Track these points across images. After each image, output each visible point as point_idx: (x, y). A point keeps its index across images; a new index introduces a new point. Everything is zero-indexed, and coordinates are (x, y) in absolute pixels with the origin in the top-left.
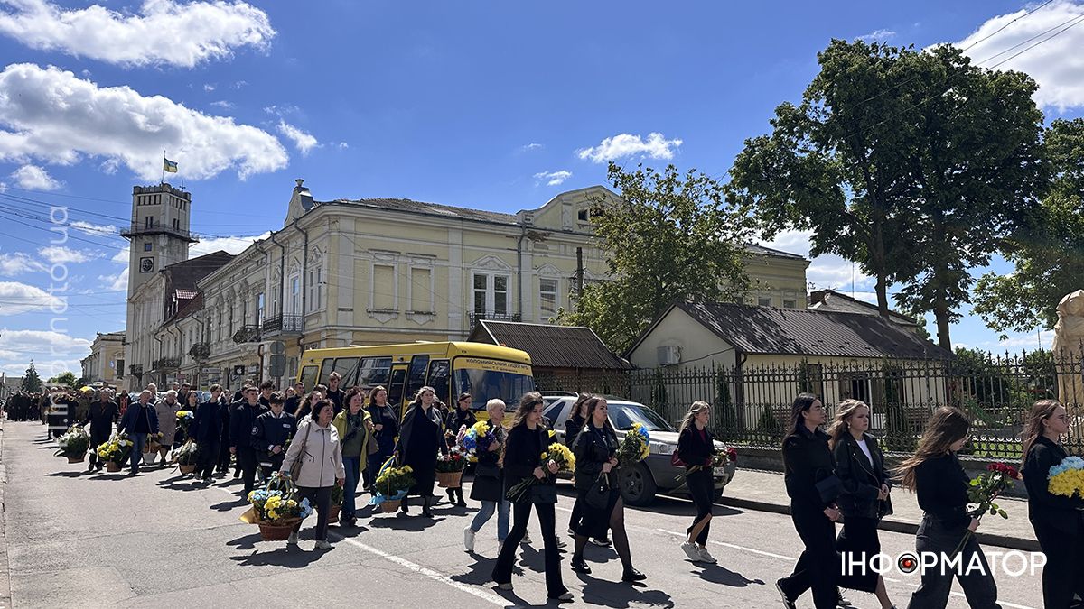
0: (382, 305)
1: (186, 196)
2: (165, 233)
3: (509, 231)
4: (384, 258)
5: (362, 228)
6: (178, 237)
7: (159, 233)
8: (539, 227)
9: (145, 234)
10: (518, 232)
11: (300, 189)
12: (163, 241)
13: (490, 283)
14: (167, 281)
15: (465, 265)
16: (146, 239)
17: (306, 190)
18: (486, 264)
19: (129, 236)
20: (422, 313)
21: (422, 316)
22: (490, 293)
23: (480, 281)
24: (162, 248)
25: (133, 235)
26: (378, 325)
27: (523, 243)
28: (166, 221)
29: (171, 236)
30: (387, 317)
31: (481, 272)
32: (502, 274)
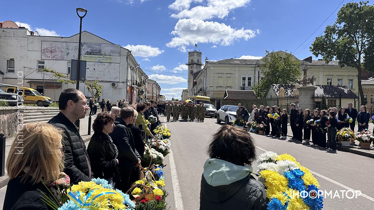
0: (219, 85)
1: (200, 53)
2: (195, 64)
3: (252, 66)
4: (220, 75)
5: (215, 68)
6: (199, 64)
7: (194, 64)
8: (261, 64)
9: (191, 64)
10: (254, 66)
11: (206, 59)
12: (195, 66)
13: (247, 79)
14: (193, 77)
15: (240, 75)
16: (191, 66)
17: (208, 59)
18: (245, 74)
19: (188, 65)
20: (228, 87)
21: (229, 88)
22: (247, 81)
23: (244, 79)
24: (195, 68)
25: (189, 65)
26: (219, 90)
27: (256, 68)
28: (195, 61)
29: (197, 64)
30: (221, 88)
31: (244, 76)
32: (250, 76)
